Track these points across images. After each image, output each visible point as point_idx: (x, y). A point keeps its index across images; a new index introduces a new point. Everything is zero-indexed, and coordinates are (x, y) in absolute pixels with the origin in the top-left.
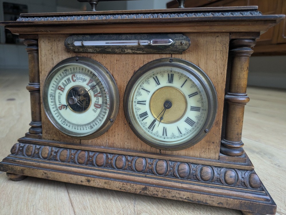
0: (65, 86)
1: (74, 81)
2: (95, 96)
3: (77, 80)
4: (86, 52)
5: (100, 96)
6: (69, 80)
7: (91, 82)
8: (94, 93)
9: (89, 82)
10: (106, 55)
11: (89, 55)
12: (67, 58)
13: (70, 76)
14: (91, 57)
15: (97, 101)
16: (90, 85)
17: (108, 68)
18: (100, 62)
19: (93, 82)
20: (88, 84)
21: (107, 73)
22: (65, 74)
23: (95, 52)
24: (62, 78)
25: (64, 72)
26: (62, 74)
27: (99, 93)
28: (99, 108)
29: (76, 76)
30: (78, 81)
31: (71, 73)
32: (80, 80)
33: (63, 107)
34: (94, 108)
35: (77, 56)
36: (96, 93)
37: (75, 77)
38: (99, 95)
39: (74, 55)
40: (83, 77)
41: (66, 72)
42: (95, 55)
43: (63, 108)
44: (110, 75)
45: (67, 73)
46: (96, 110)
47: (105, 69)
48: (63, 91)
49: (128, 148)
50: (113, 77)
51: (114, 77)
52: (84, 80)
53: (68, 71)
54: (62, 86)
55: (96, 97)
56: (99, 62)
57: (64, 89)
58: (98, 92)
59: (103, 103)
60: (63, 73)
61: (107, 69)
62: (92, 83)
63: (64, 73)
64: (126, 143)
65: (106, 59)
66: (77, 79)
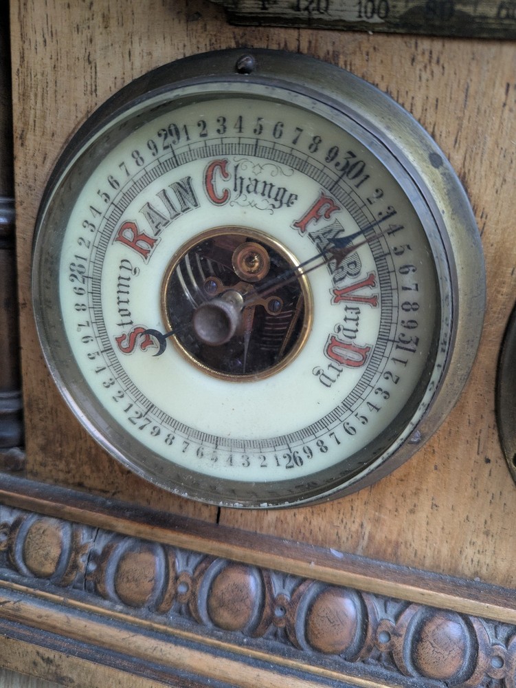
0: (160, 223)
1: (219, 201)
2: (339, 296)
3: (234, 195)
4: (311, 24)
5: (372, 301)
6: (184, 188)
7: (323, 211)
8: (335, 281)
9: (314, 213)
10: (437, 45)
11: (327, 41)
12: (180, 57)
13: (195, 170)
14: (336, 55)
15: (351, 325)
16: (313, 227)
17: (442, 129)
18: (393, 88)
19: (334, 216)
20: (300, 225)
21: (435, 160)
22: (166, 155)
23: (376, 19)
24: (147, 179)
25: (160, 142)
26: (147, 154)
27: (369, 282)
28: (357, 365)
29: (230, 169)
30: (241, 200)
31: (205, 152)
32: (257, 199)
33: (140, 340)
34: (323, 362)
35: (243, 49)
36: (348, 281)
37: (225, 175)
38: (366, 292)
39: (228, 38)
40: (279, 181)
41: (170, 139)
42: (366, 41)
43: (144, 346)
44: (447, 177)
45: (181, 147)
46: (332, 373)
47: (422, 139)
48: (145, 254)
49: (476, 574)
50: (466, 191)
51: (474, 190)
52: (283, 198)
53: (182, 134)
54: (145, 227)
55: (343, 305)
56: (388, 92)
57: (152, 242)
58: (363, 276)
59: (382, 338)
60: (153, 147)
61: (433, 136)
62: (327, 216)
63: (160, 147)
64: (470, 551)
65: (437, 69)
66: (240, 186)
